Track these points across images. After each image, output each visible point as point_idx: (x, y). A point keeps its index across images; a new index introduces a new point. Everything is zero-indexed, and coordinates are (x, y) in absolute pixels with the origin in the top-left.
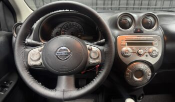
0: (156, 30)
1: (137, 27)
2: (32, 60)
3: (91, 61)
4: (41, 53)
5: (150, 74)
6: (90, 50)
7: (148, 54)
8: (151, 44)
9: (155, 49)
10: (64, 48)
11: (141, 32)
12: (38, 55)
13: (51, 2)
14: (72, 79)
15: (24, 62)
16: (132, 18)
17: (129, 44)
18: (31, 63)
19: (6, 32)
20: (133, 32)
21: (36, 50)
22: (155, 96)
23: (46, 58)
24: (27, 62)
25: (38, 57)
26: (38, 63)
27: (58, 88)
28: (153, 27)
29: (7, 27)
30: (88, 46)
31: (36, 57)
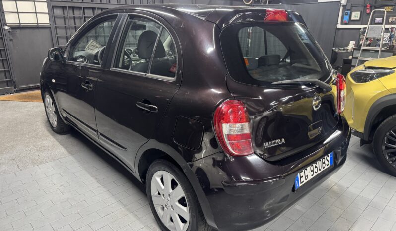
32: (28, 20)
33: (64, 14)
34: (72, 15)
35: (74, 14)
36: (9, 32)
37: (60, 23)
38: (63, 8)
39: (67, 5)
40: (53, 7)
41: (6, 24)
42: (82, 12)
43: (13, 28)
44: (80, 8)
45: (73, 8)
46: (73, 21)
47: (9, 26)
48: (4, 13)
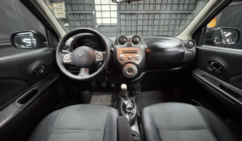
0: (140, 44)
1: (129, 43)
2: (66, 60)
3: (97, 60)
4: (70, 56)
5: (137, 70)
6: (97, 54)
7: (134, 58)
8: (136, 53)
9: (139, 55)
10: (83, 52)
11: (131, 46)
12: (69, 57)
13: (76, 29)
14: (88, 70)
15: (61, 60)
16: (126, 38)
17: (124, 53)
18: (65, 61)
19: (53, 49)
20: (126, 46)
21: (68, 55)
22: (152, 92)
23: (73, 58)
24: (63, 61)
25: (69, 58)
26: (69, 61)
27: (80, 74)
28: (139, 43)
29: (53, 45)
30: (96, 52)
31: (68, 58)
32: (106, 21)
33: (126, 18)
34: (130, 18)
35: (131, 18)
36: (97, 28)
37: (123, 23)
38: (126, 14)
39: (128, 12)
40: (120, 14)
41: (96, 24)
42: (136, 16)
43: (99, 26)
44: (135, 14)
45: (132, 14)
46: (130, 22)
47: (98, 25)
48: (96, 18)
